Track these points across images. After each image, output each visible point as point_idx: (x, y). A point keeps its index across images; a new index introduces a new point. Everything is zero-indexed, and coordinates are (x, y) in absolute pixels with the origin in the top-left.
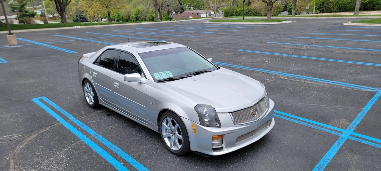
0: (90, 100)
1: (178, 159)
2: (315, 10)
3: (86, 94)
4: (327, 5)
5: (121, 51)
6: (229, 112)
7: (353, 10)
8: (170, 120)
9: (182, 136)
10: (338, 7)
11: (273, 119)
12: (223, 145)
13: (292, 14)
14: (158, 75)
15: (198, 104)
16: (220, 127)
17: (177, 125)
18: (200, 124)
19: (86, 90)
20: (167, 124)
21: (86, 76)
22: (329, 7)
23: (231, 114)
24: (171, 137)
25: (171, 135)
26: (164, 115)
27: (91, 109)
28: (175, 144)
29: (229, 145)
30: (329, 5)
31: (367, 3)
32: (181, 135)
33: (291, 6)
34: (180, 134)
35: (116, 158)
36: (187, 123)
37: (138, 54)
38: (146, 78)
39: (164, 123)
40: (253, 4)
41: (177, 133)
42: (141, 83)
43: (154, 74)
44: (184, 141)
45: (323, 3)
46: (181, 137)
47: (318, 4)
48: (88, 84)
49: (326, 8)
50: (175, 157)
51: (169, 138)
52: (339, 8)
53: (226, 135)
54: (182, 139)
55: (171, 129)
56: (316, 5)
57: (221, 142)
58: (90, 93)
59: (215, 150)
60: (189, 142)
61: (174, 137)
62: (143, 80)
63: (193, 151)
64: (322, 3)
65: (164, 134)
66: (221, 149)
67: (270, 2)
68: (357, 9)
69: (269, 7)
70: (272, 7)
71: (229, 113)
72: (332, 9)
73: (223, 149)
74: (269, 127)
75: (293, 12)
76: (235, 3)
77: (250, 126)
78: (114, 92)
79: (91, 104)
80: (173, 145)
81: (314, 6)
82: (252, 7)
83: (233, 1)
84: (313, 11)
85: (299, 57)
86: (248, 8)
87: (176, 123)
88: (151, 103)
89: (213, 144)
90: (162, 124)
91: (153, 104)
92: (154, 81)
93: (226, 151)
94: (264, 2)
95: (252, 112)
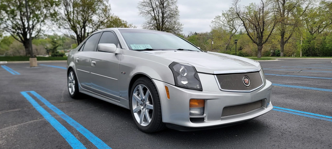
0: (72, 90)
1: (147, 136)
2: (302, 54)
3: (69, 84)
4: (313, 50)
5: (104, 32)
6: (213, 73)
8: (140, 88)
10: (323, 52)
11: (270, 102)
12: (205, 115)
13: (281, 55)
14: (136, 46)
15: (174, 62)
16: (201, 90)
17: (148, 91)
18: (175, 86)
19: (70, 80)
20: (138, 95)
21: (72, 64)
22: (315, 53)
23: (215, 76)
24: (142, 110)
25: (142, 107)
26: (136, 83)
27: (71, 99)
28: (145, 120)
29: (212, 118)
32: (152, 104)
33: (279, 51)
35: (72, 133)
36: (160, 86)
37: (119, 30)
38: (121, 48)
39: (135, 95)
40: (244, 49)
41: (148, 103)
42: (116, 54)
43: (131, 45)
44: (154, 111)
45: (309, 49)
46: (152, 106)
47: (304, 50)
48: (71, 73)
49: (312, 54)
50: (144, 134)
51: (139, 113)
52: (325, 54)
53: (208, 101)
54: (153, 108)
55: (142, 100)
56: (302, 50)
57: (202, 111)
58: (72, 82)
59: (193, 120)
60: (161, 112)
61: (145, 109)
62: (118, 50)
63: (165, 124)
64: (307, 49)
65: (134, 107)
66: (201, 120)
67: (260, 43)
69: (259, 47)
70: (261, 47)
71: (213, 75)
72: (318, 54)
73: (205, 120)
74: (265, 108)
75: (282, 54)
76: (229, 48)
77: (240, 96)
78: (91, 73)
79: (72, 94)
80: (144, 121)
81: (301, 52)
82: (244, 51)
83: (227, 47)
84: (300, 56)
85: (292, 76)
86: (240, 52)
87: (147, 89)
88: (123, 72)
89: (191, 114)
90: (133, 95)
91: (125, 73)
92: (130, 50)
93: (207, 123)
94: (254, 42)
95: (244, 80)
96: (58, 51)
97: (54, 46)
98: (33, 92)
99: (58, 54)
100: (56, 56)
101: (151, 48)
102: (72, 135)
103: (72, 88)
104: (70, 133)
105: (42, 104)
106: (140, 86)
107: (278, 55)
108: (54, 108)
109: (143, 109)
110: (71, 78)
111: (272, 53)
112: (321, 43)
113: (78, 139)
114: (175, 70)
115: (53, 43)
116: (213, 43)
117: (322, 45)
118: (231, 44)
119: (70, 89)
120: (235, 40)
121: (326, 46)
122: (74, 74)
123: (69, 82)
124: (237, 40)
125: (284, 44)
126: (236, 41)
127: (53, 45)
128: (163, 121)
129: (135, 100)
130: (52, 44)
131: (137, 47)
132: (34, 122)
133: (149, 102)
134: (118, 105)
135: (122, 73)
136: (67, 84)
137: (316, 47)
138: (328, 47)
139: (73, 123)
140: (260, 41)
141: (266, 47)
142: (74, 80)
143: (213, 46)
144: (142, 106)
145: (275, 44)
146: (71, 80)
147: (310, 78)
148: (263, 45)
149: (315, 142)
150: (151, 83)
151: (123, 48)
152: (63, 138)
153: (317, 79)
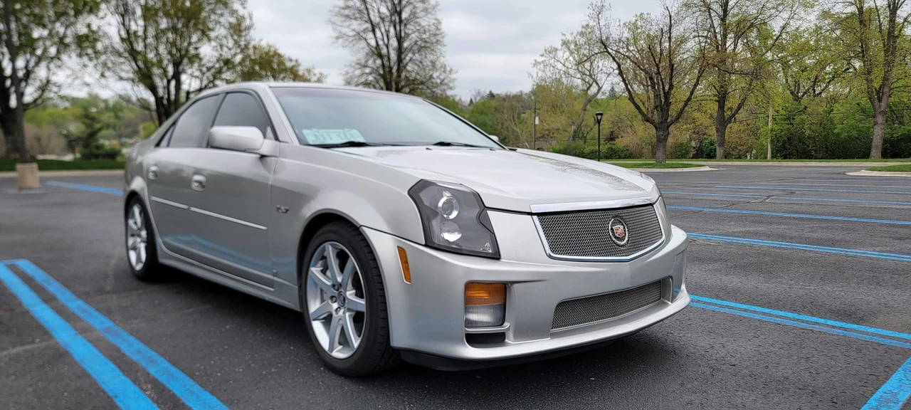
0: (138, 257)
1: (349, 386)
2: (772, 153)
3: (131, 241)
4: (800, 142)
5: (227, 93)
6: (529, 211)
7: (865, 155)
8: (330, 251)
9: (364, 300)
10: (826, 147)
11: (683, 287)
12: (507, 325)
13: (718, 156)
14: (317, 134)
15: (422, 180)
16: (496, 256)
17: (352, 260)
18: (426, 245)
19: (132, 229)
20: (324, 272)
21: (138, 184)
22: (804, 149)
23: (535, 217)
24: (334, 313)
25: (335, 306)
26: (316, 239)
27: (136, 283)
28: (344, 341)
29: (525, 332)
30: (804, 143)
31: (899, 141)
32: (362, 297)
33: (712, 144)
34: (359, 294)
35: (136, 381)
36: (385, 247)
37: (270, 87)
38: (277, 138)
39: (315, 270)
40: (622, 137)
41: (350, 294)
42: (263, 157)
43: (305, 132)
44: (369, 315)
45: (789, 139)
46: (361, 304)
47: (778, 141)
48: (136, 210)
49: (797, 151)
50: (339, 381)
51: (327, 321)
52: (831, 151)
53: (516, 286)
54: (363, 309)
55: (333, 286)
56: (772, 141)
57: (499, 314)
58: (139, 236)
59: (474, 340)
60: (386, 319)
61: (342, 311)
62: (267, 146)
63: (398, 351)
64: (786, 139)
65: (314, 306)
66: (497, 339)
67: (662, 122)
68: (877, 147)
69: (661, 133)
70: (666, 133)
71: (530, 216)
72: (813, 153)
73: (506, 340)
74: (670, 303)
75: (719, 152)
76: (581, 135)
77: (603, 272)
78: (193, 209)
79: (139, 267)
80: (340, 344)
81: (769, 145)
82: (620, 143)
83: (575, 132)
84: (766, 158)
85: (745, 212)
86: (611, 146)
87: (348, 256)
88: (283, 208)
89: (469, 323)
90: (310, 273)
91: (287, 210)
92: (300, 144)
93: (514, 348)
94: (647, 121)
95: (612, 229)
96: (102, 141)
97: (89, 131)
98: (24, 264)
99: (100, 152)
100: (97, 156)
101: (362, 140)
102: (133, 388)
103: (137, 251)
104: (128, 381)
105: (48, 299)
106: (330, 248)
107: (711, 155)
108: (84, 311)
109: (336, 310)
110: (136, 223)
111: (694, 148)
112: (821, 124)
113: (152, 399)
114: (426, 203)
115: (88, 121)
116: (537, 122)
117: (824, 128)
118: (587, 126)
119: (133, 255)
120: (597, 114)
121: (836, 131)
122: (144, 212)
123: (129, 233)
124: (601, 114)
125: (725, 124)
126: (599, 117)
127: (88, 126)
128: (392, 345)
129: (316, 284)
130: (84, 123)
131: (321, 137)
132: (25, 351)
133: (354, 291)
134: (267, 299)
135: (278, 209)
136: (124, 239)
137: (808, 132)
138: (838, 134)
139: (139, 351)
140: (662, 117)
141: (679, 134)
142: (144, 228)
143: (537, 129)
144: (335, 302)
145: (701, 125)
146: (134, 227)
147: (790, 218)
148: (670, 129)
149: (798, 390)
150: (358, 238)
151: (280, 139)
152: (109, 397)
153: (807, 219)
